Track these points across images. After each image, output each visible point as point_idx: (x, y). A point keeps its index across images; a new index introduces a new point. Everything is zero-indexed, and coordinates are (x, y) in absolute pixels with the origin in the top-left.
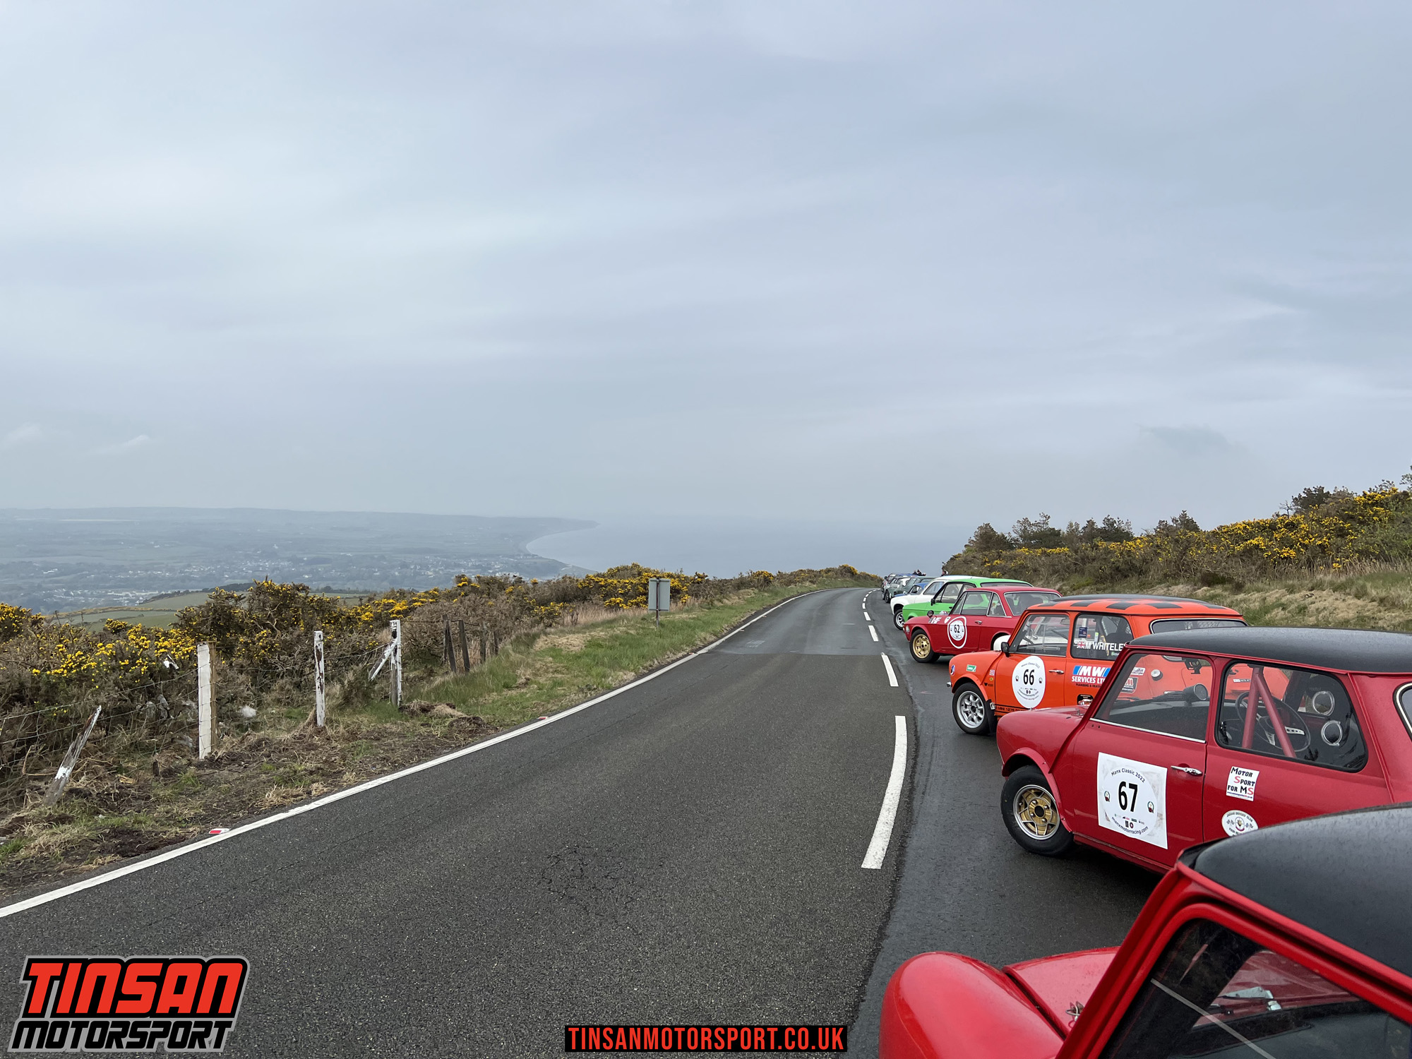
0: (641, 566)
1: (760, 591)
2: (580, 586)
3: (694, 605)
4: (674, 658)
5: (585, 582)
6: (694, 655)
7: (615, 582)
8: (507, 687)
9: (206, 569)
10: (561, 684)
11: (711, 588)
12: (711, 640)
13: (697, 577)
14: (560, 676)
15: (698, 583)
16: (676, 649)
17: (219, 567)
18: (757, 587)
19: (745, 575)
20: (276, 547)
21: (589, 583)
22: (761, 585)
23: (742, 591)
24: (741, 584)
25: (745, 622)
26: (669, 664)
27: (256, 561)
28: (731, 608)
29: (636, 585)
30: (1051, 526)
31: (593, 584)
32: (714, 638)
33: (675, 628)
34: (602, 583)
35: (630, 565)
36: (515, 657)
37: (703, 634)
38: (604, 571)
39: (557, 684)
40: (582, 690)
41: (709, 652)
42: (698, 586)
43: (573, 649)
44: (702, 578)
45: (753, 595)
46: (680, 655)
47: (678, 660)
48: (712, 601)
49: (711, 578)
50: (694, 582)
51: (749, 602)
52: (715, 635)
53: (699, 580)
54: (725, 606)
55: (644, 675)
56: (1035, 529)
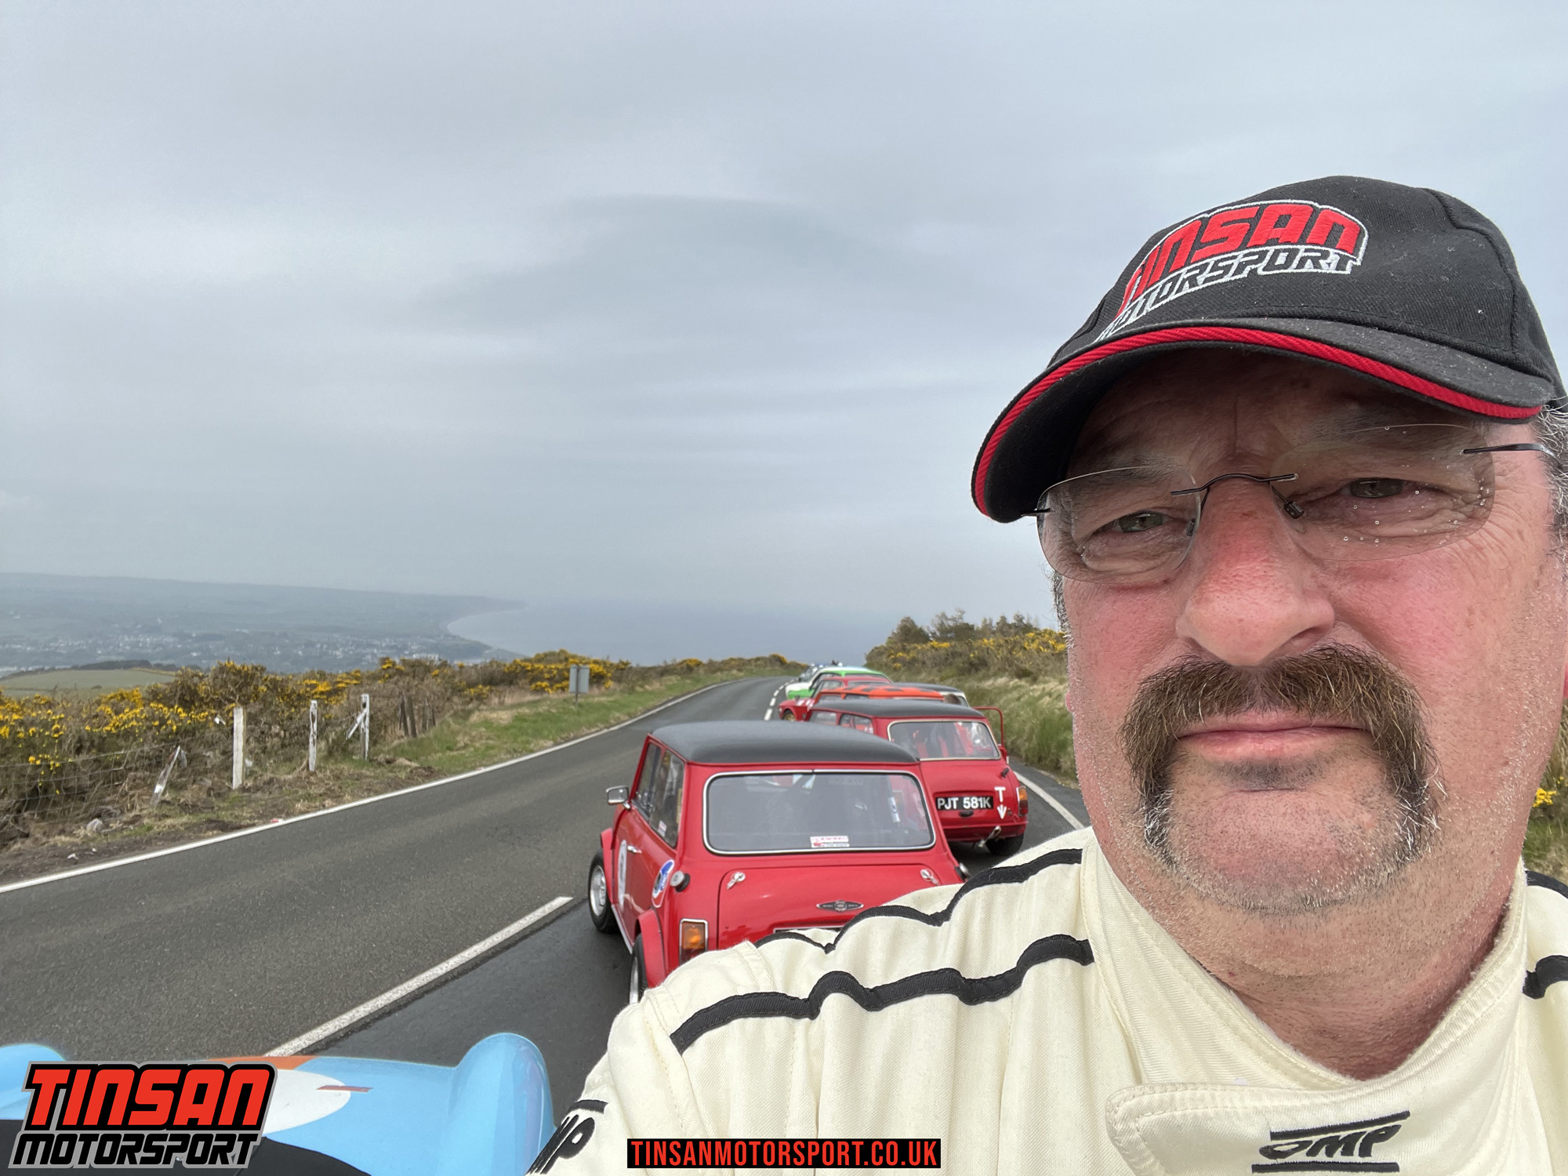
0: (567, 652)
1: (682, 677)
2: (507, 670)
3: (615, 689)
4: (589, 732)
5: (512, 667)
7: (542, 667)
8: (449, 749)
10: (492, 748)
11: (633, 675)
12: (625, 719)
13: (621, 664)
14: (491, 742)
15: (622, 669)
16: (591, 725)
17: (90, 641)
18: (680, 674)
19: (669, 663)
20: (160, 621)
21: (516, 668)
22: (686, 672)
23: (665, 678)
24: (664, 671)
25: (660, 706)
28: (652, 693)
29: (561, 669)
31: (520, 669)
32: (627, 718)
33: (593, 708)
34: (529, 668)
35: (557, 651)
36: (455, 727)
38: (532, 655)
39: (489, 748)
40: (510, 752)
41: (622, 728)
42: (622, 672)
43: (503, 722)
44: (626, 665)
45: (674, 682)
46: (594, 730)
47: (591, 734)
48: (633, 687)
49: (634, 666)
50: (618, 668)
52: (629, 716)
55: (561, 744)
56: (951, 623)
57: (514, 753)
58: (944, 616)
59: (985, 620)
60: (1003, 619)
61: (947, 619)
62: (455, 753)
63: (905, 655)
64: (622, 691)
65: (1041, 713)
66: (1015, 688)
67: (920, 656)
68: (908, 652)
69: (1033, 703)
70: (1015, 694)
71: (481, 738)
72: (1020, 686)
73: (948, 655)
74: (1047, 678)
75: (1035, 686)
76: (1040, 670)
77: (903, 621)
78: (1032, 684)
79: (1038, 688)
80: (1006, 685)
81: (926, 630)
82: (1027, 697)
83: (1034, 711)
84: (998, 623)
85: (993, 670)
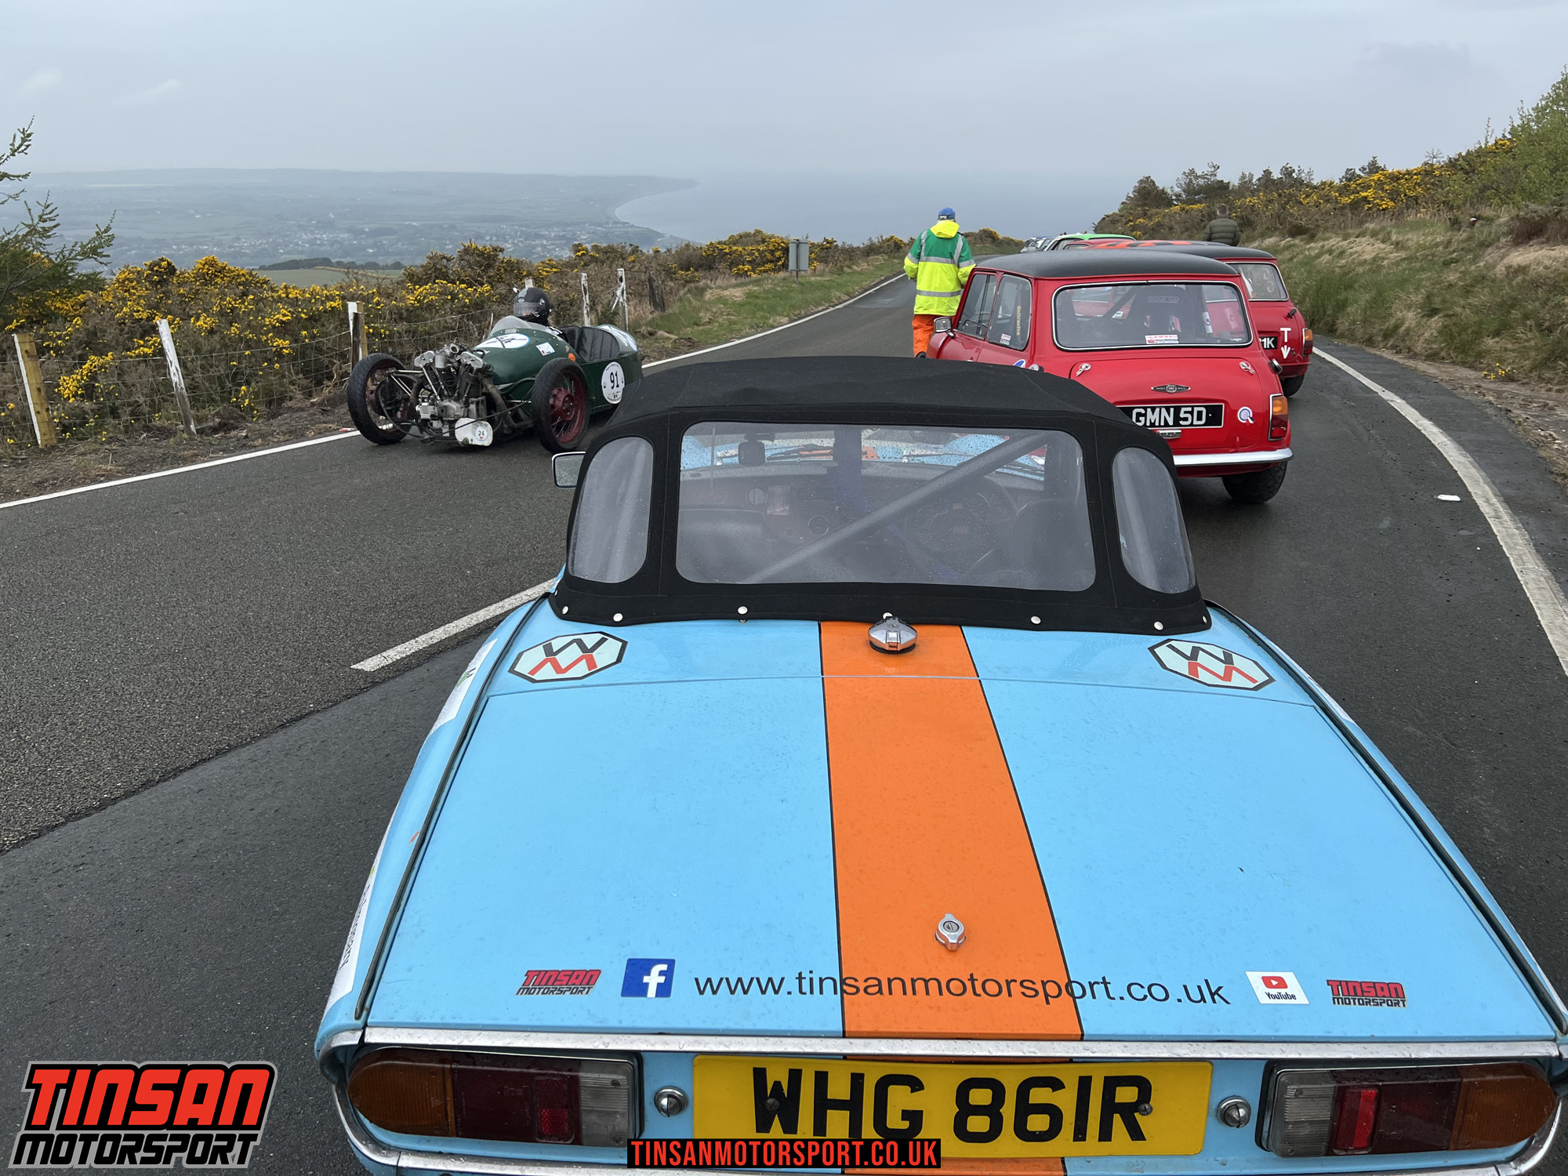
0: (764, 232)
1: (890, 257)
2: (704, 254)
3: (824, 270)
4: (816, 310)
5: (709, 250)
6: (832, 309)
7: (740, 249)
8: (698, 325)
9: (258, 243)
10: (735, 323)
11: (840, 254)
12: (845, 299)
13: (825, 243)
14: (733, 317)
15: (827, 248)
16: (818, 304)
17: (271, 240)
18: (886, 254)
19: (875, 241)
20: (332, 216)
21: (714, 251)
22: (891, 251)
23: (872, 257)
24: (870, 250)
25: (875, 286)
26: (813, 314)
27: (312, 232)
28: (861, 273)
29: (763, 251)
30: (1219, 178)
31: (717, 251)
32: (847, 297)
33: (814, 287)
34: (727, 251)
35: (752, 232)
36: (695, 303)
37: (838, 294)
38: (725, 238)
39: (731, 323)
40: (753, 327)
41: (845, 307)
42: (826, 252)
43: (736, 299)
44: (831, 243)
45: (883, 262)
46: (820, 308)
47: (819, 312)
48: (842, 267)
49: (840, 244)
50: (822, 247)
51: (878, 268)
52: (848, 296)
53: (828, 245)
54: (855, 272)
55: (796, 320)
56: (1201, 182)
57: (758, 328)
58: (1192, 171)
59: (1243, 176)
60: (1267, 173)
61: (1197, 177)
62: (701, 328)
63: (1146, 222)
64: (831, 272)
65: (1318, 272)
66: (1288, 247)
67: (1166, 221)
68: (1150, 218)
69: (1309, 262)
70: (1287, 255)
71: (721, 314)
72: (1294, 245)
73: (1203, 216)
74: (1327, 235)
75: (1312, 245)
76: (1318, 226)
77: (1141, 182)
78: (1308, 243)
79: (1315, 246)
80: (1276, 245)
81: (1169, 191)
82: (1301, 256)
83: (1309, 272)
84: (1259, 180)
85: (1259, 229)
